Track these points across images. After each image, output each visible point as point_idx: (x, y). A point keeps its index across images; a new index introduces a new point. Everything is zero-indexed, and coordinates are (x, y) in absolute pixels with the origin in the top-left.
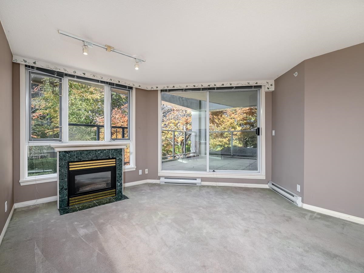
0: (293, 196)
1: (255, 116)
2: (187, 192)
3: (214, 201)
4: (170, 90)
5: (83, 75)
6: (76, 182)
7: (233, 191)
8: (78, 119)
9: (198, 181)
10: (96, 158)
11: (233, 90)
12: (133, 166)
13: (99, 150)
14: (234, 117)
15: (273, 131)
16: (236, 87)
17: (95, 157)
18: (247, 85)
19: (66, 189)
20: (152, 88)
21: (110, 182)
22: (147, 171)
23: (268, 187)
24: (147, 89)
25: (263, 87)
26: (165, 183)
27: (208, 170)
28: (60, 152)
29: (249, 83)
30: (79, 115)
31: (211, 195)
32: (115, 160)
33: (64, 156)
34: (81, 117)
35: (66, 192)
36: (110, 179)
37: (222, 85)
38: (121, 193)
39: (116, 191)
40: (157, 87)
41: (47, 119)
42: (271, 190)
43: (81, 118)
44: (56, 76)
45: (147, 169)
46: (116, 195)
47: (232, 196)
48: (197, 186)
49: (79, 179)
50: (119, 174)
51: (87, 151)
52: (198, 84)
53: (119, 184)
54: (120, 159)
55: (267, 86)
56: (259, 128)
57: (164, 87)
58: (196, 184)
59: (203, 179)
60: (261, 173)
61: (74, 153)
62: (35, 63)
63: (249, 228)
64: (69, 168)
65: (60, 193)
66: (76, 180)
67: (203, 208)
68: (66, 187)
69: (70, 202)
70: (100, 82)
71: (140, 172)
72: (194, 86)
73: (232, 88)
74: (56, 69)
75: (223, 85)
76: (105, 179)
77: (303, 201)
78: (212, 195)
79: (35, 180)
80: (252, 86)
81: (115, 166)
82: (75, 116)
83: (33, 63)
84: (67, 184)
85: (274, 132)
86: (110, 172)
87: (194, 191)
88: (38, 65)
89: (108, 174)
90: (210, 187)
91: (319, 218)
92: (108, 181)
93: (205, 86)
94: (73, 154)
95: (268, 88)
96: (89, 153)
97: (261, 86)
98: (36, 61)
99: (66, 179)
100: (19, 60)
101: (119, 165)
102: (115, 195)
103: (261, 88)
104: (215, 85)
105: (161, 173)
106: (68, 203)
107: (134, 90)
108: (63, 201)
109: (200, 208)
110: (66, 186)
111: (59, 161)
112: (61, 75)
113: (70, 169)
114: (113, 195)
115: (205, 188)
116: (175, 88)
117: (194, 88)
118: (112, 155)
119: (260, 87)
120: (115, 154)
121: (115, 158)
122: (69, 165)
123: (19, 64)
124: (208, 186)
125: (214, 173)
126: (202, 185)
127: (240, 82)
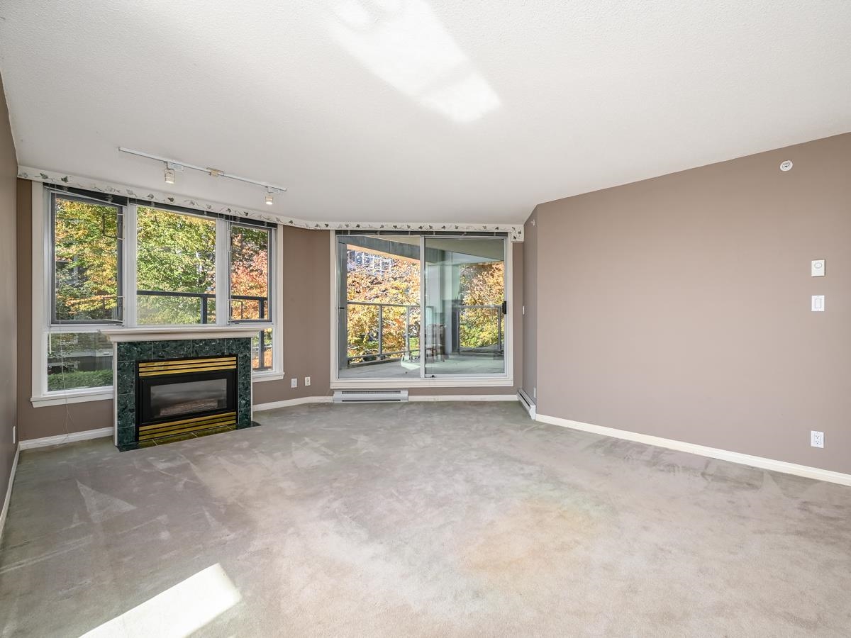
4: (353, 232)
5: (168, 202)
6: (153, 397)
8: (165, 273)
9: (404, 394)
10: (194, 355)
11: (463, 236)
12: (278, 372)
13: (201, 340)
16: (466, 232)
17: (192, 352)
18: (482, 230)
19: (131, 411)
20: (317, 226)
21: (224, 398)
22: (308, 381)
23: (516, 400)
24: (307, 226)
25: (509, 235)
26: (343, 401)
27: (422, 375)
28: (119, 344)
29: (485, 228)
30: (166, 263)
32: (235, 358)
33: (128, 351)
34: (173, 267)
35: (132, 416)
36: (225, 392)
38: (247, 418)
39: (237, 415)
40: (327, 225)
41: (71, 270)
43: (172, 271)
44: (110, 202)
45: (309, 378)
46: (237, 422)
48: (401, 404)
49: (158, 392)
50: (243, 384)
51: (176, 341)
52: (402, 224)
53: (244, 402)
54: (246, 356)
55: (513, 234)
56: (505, 302)
57: (340, 226)
58: (400, 400)
59: (412, 391)
60: (507, 380)
61: (149, 346)
62: (65, 180)
64: (138, 372)
65: (119, 417)
66: (154, 394)
68: (133, 407)
69: (140, 434)
70: (205, 213)
71: (294, 383)
72: (396, 227)
74: (111, 191)
75: (444, 227)
76: (215, 393)
77: (536, 412)
79: (66, 398)
80: (492, 233)
81: (236, 370)
82: (156, 264)
83: (62, 180)
84: (134, 400)
85: (524, 308)
86: (224, 381)
88: (72, 183)
89: (222, 385)
92: (221, 396)
93: (415, 227)
94: (146, 347)
95: (515, 238)
96: (180, 345)
97: (507, 233)
98: (68, 176)
99: (133, 393)
100: (32, 174)
101: (244, 368)
102: (234, 422)
103: (507, 236)
104: (431, 227)
105: (336, 383)
106: (137, 435)
107: (280, 230)
108: (125, 431)
110: (132, 405)
111: (118, 360)
112: (121, 201)
113: (141, 375)
114: (231, 422)
116: (361, 229)
118: (228, 349)
119: (505, 234)
120: (234, 348)
121: (236, 355)
122: (138, 368)
123: (31, 181)
124: (419, 403)
125: (431, 380)
126: (410, 400)
127: (472, 225)
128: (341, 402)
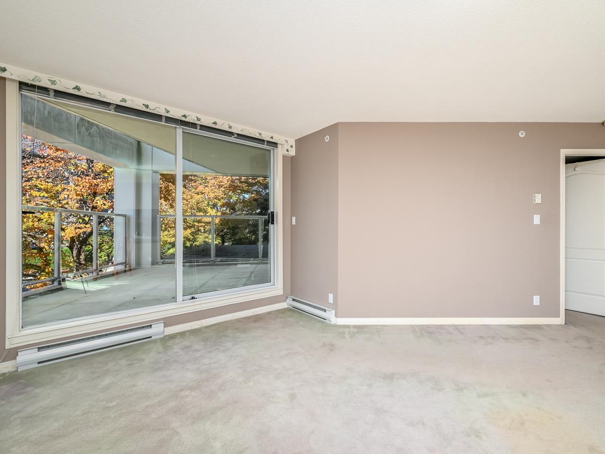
0: (325, 311)
1: (237, 192)
2: (130, 365)
3: (209, 364)
4: (59, 94)
7: (238, 329)
9: (157, 330)
11: (232, 139)
14: (203, 192)
15: (293, 217)
16: (238, 134)
18: (258, 136)
23: (286, 306)
25: (279, 146)
26: (39, 363)
27: (180, 297)
29: (260, 134)
31: (196, 350)
37: (214, 123)
40: (3, 70)
42: (292, 309)
47: (240, 340)
48: (155, 341)
52: (159, 105)
55: (286, 147)
56: (273, 212)
58: (151, 337)
59: (168, 322)
60: (277, 286)
63: (293, 389)
67: (191, 388)
72: (147, 106)
73: (231, 134)
77: (337, 316)
78: (199, 351)
80: (263, 141)
85: (294, 219)
87: (150, 357)
90: (187, 334)
91: (357, 332)
93: (176, 113)
95: (288, 151)
97: (276, 144)
103: (277, 147)
104: (198, 119)
109: (183, 394)
115: (177, 341)
116: (82, 93)
117: (144, 109)
124: (182, 334)
125: (191, 303)
126: (166, 334)
127: (246, 128)
128: (36, 365)
